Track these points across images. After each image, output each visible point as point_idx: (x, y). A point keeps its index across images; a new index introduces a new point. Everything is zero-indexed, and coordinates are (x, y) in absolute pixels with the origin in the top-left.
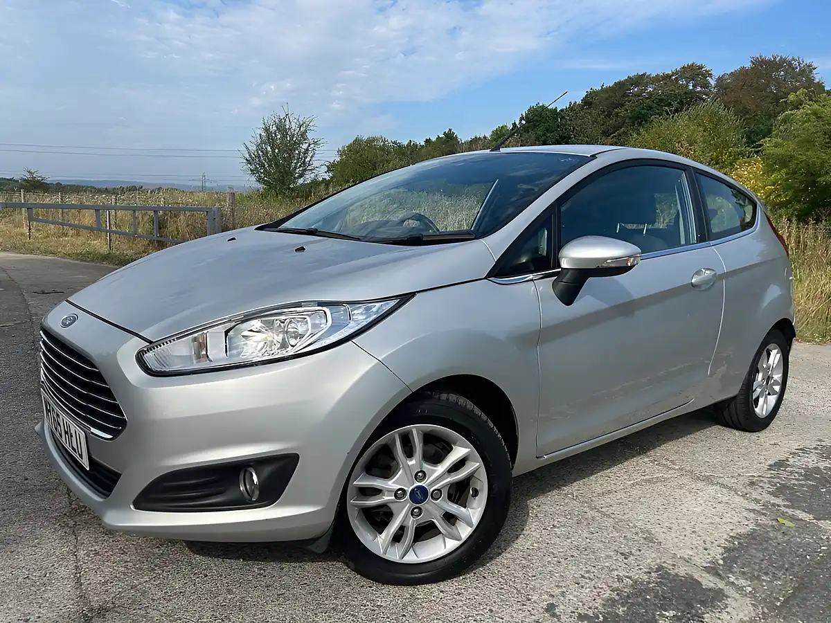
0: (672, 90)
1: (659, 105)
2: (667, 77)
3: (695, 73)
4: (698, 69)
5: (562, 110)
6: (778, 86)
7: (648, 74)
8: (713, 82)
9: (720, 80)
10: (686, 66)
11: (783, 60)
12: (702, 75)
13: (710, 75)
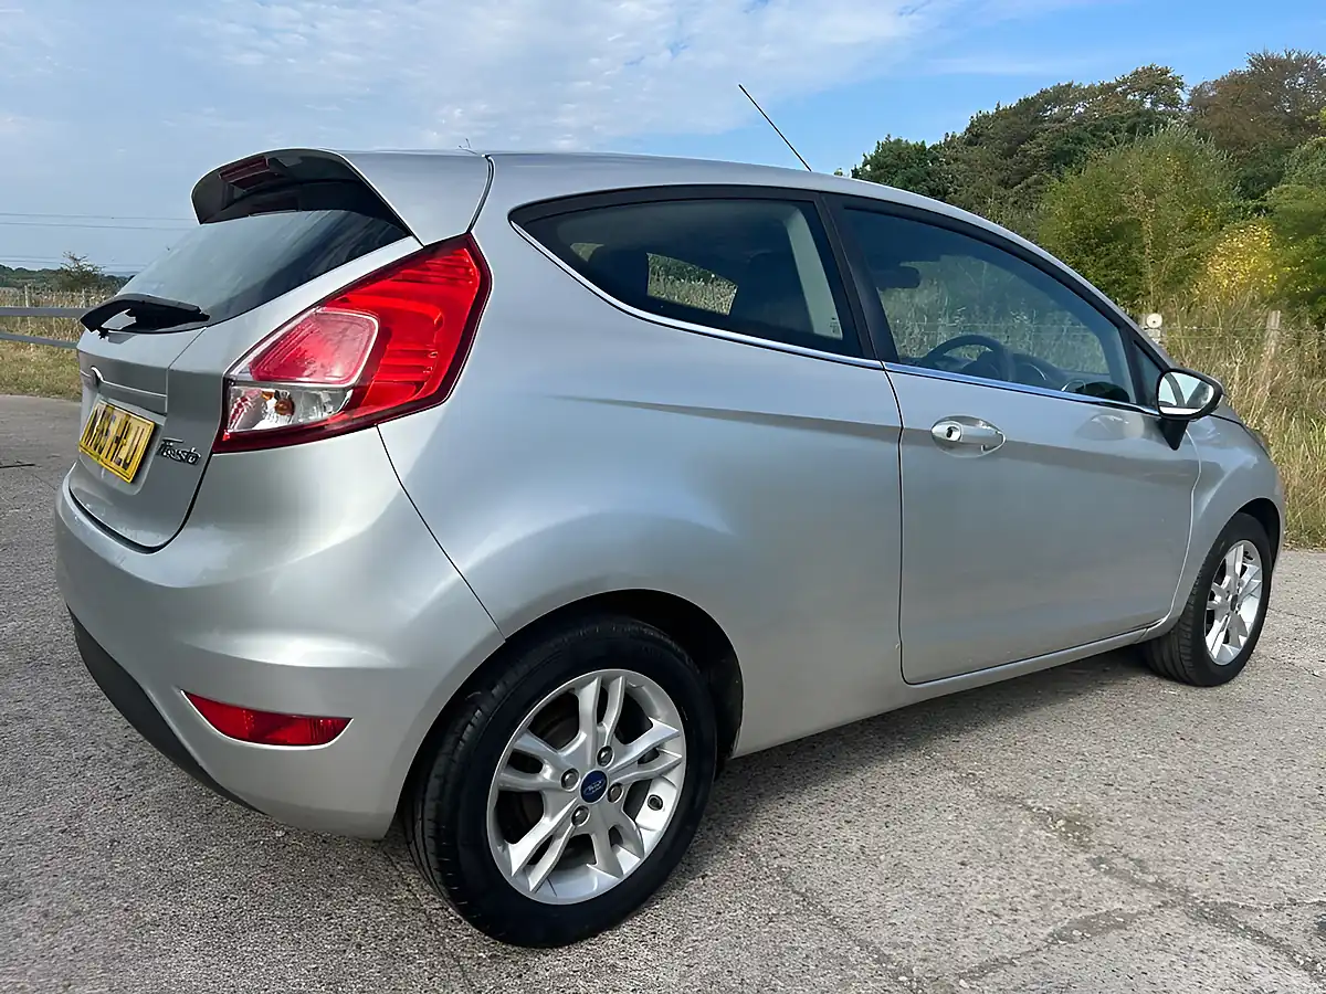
0: (1116, 111)
1: (1094, 135)
2: (1108, 89)
3: (1156, 82)
4: (1162, 74)
5: (934, 147)
6: (1295, 102)
7: (1076, 84)
8: (1185, 97)
9: (1197, 92)
10: (1140, 69)
11: (1301, 59)
12: (1167, 85)
13: (1181, 85)
